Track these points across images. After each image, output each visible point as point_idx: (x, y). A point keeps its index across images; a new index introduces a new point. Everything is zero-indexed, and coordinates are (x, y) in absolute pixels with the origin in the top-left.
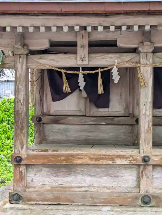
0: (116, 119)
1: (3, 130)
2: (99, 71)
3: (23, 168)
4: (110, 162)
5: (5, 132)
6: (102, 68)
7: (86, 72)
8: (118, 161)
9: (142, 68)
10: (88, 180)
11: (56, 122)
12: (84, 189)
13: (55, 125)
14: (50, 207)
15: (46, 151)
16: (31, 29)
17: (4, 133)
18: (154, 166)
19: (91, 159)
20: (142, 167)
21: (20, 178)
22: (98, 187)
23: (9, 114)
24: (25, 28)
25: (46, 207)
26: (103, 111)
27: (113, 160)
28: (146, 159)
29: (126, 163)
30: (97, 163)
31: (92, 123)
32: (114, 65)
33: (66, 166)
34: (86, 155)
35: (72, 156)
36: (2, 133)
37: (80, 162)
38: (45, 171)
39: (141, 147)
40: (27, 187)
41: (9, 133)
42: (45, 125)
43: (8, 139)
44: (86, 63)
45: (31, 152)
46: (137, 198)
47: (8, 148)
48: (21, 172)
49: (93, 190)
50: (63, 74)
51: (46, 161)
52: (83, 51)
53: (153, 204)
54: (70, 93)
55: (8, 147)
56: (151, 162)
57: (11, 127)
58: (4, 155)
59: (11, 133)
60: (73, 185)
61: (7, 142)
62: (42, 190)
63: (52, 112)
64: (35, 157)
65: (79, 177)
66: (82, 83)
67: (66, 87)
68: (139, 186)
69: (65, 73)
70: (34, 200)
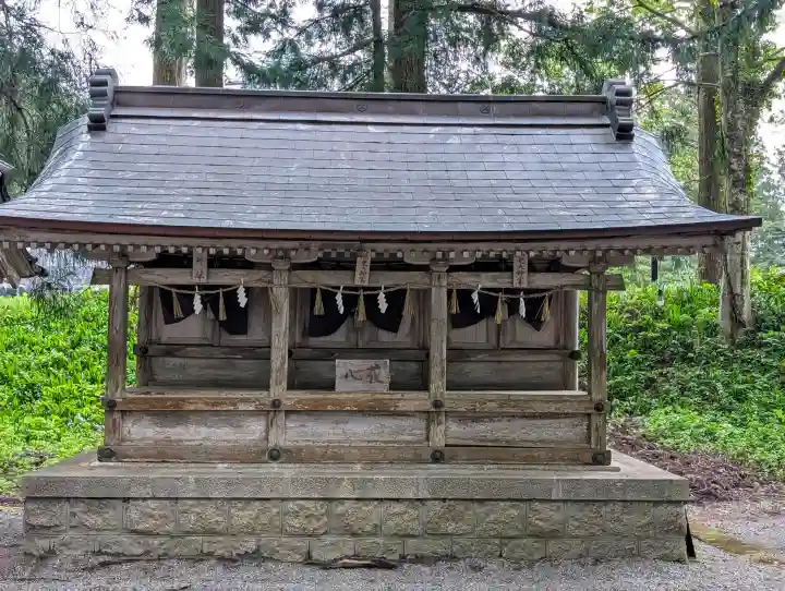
0: (257, 350)
1: (82, 362)
2: (221, 291)
3: (117, 416)
4: (232, 408)
5: (85, 366)
6: (224, 287)
7: (204, 292)
8: (242, 407)
9: (274, 289)
10: (204, 431)
11: (169, 354)
12: (197, 443)
13: (167, 359)
14: (151, 465)
15: (148, 393)
16: (130, 249)
17: (84, 368)
18: (288, 413)
19: (207, 404)
20: (272, 413)
21: (113, 429)
22: (217, 441)
23: (95, 325)
24: (123, 247)
25: (145, 465)
26: (240, 339)
27: (235, 405)
28: (276, 404)
29: (251, 408)
30: (215, 408)
31: (223, 356)
32: (240, 284)
33: (173, 413)
34: (200, 399)
35: (183, 400)
36: (80, 367)
37: (192, 408)
38: (146, 420)
39: (271, 390)
40: (123, 440)
41: (95, 370)
42: (153, 359)
43: (93, 381)
44: (204, 281)
45: (130, 396)
46: (263, 452)
47: (91, 402)
48: (114, 420)
49: (209, 444)
50: (174, 295)
51: (146, 407)
52: (200, 267)
53: (283, 459)
54: (183, 319)
55: (93, 398)
56: (282, 408)
57: (100, 356)
58: (82, 416)
59: (99, 369)
60: (182, 437)
61: (90, 387)
62: (141, 444)
63: (164, 340)
64: (132, 401)
65: (192, 428)
66: (198, 306)
67: (177, 310)
68: (267, 439)
69: (177, 293)
70: (131, 457)
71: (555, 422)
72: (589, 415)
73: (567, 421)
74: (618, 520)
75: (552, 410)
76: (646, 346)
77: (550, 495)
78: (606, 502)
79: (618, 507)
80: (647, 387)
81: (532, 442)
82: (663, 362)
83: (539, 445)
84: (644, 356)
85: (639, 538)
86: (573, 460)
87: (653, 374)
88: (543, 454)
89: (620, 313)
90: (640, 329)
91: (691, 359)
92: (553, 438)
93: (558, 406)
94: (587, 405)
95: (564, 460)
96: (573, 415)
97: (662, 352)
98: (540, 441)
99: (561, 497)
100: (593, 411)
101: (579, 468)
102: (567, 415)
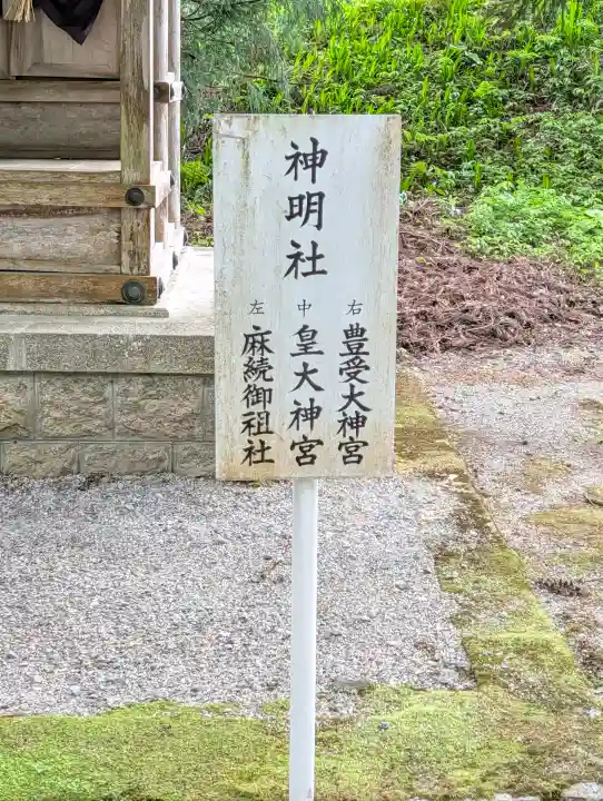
71: (55, 223)
72: (119, 210)
73: (81, 220)
74: (136, 408)
75: (45, 201)
76: (516, 76)
77: (5, 364)
78: (114, 376)
79: (138, 386)
80: (500, 145)
81: (13, 260)
82: (538, 103)
83: (27, 267)
84: (505, 92)
85: (175, 440)
86: (82, 294)
87: (514, 123)
88: (28, 283)
89: (488, 16)
90: (516, 45)
91: (579, 98)
92: (52, 253)
93: (56, 192)
94: (113, 192)
95: (67, 296)
96: (90, 211)
97: (539, 85)
98: (29, 259)
99: (24, 366)
100: (123, 204)
101: (92, 309)
102: (78, 211)
